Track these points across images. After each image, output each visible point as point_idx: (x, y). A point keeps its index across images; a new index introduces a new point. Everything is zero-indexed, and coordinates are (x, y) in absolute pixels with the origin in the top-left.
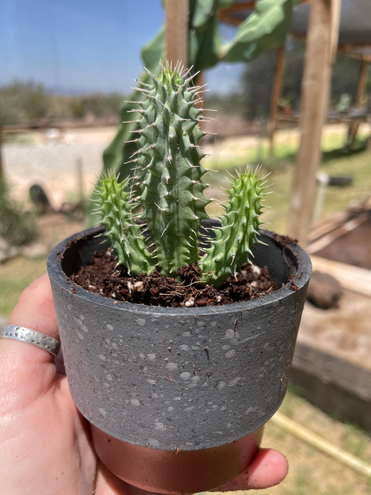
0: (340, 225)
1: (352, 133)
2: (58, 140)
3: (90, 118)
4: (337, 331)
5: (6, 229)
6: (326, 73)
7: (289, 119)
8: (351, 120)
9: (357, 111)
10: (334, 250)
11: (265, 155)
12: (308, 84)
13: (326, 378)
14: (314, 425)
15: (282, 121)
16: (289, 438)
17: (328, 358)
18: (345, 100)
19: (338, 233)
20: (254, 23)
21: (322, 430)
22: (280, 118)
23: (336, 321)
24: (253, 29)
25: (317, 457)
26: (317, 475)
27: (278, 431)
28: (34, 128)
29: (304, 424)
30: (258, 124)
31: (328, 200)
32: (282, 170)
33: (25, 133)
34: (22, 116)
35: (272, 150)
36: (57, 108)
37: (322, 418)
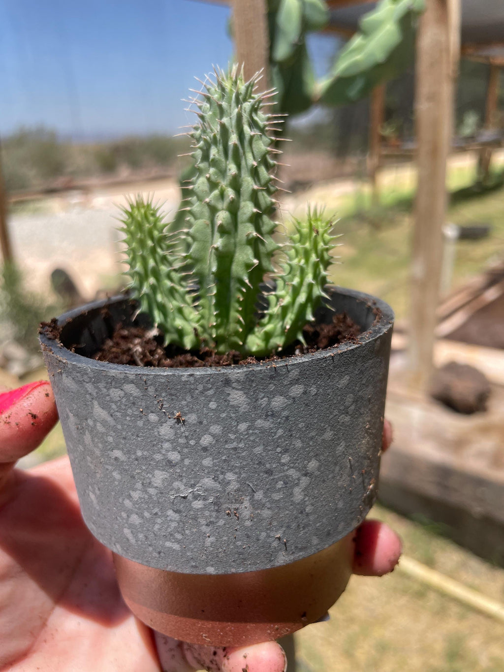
0: (477, 294)
1: (484, 164)
2: (84, 205)
3: (124, 172)
4: (488, 444)
5: (24, 332)
6: (447, 91)
7: (396, 153)
8: (481, 148)
9: (489, 134)
10: (474, 329)
11: (367, 204)
12: (423, 107)
13: (477, 509)
14: (464, 576)
15: (387, 157)
16: (432, 596)
17: (478, 482)
18: (471, 120)
19: (476, 305)
20: (359, 49)
21: (477, 582)
22: (385, 152)
23: (485, 430)
24: (358, 57)
25: (473, 619)
26: (474, 643)
27: (416, 587)
28: (51, 192)
29: (452, 575)
30: (352, 162)
31: (460, 260)
32: (392, 223)
33: (39, 200)
34: (32, 175)
35: (375, 197)
36: (79, 161)
37: (475, 564)
